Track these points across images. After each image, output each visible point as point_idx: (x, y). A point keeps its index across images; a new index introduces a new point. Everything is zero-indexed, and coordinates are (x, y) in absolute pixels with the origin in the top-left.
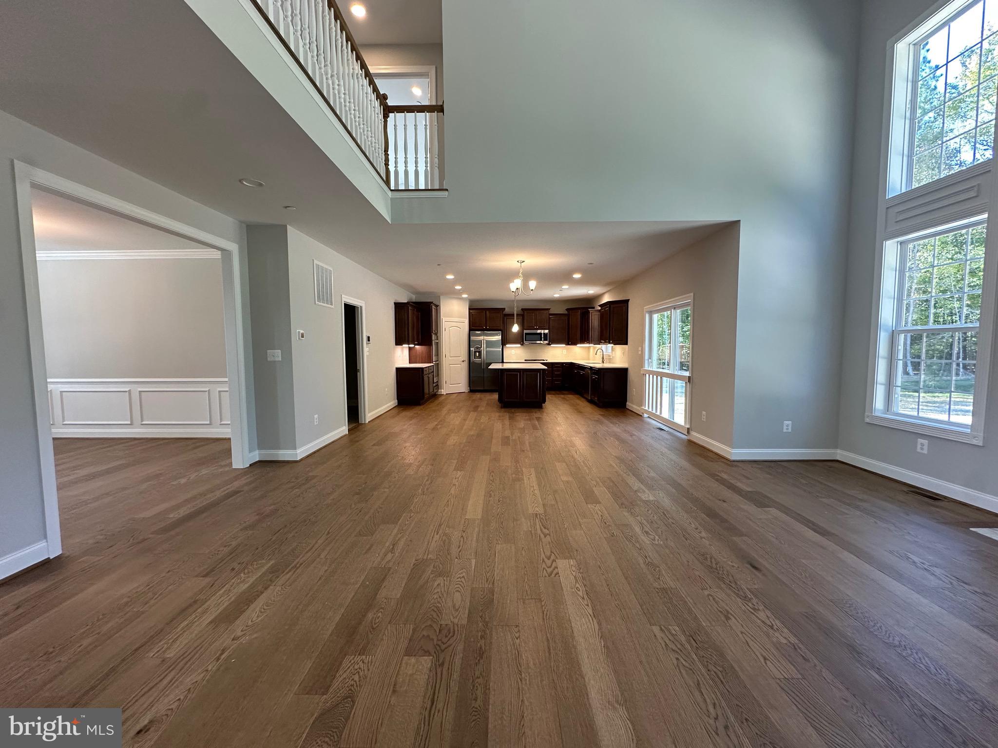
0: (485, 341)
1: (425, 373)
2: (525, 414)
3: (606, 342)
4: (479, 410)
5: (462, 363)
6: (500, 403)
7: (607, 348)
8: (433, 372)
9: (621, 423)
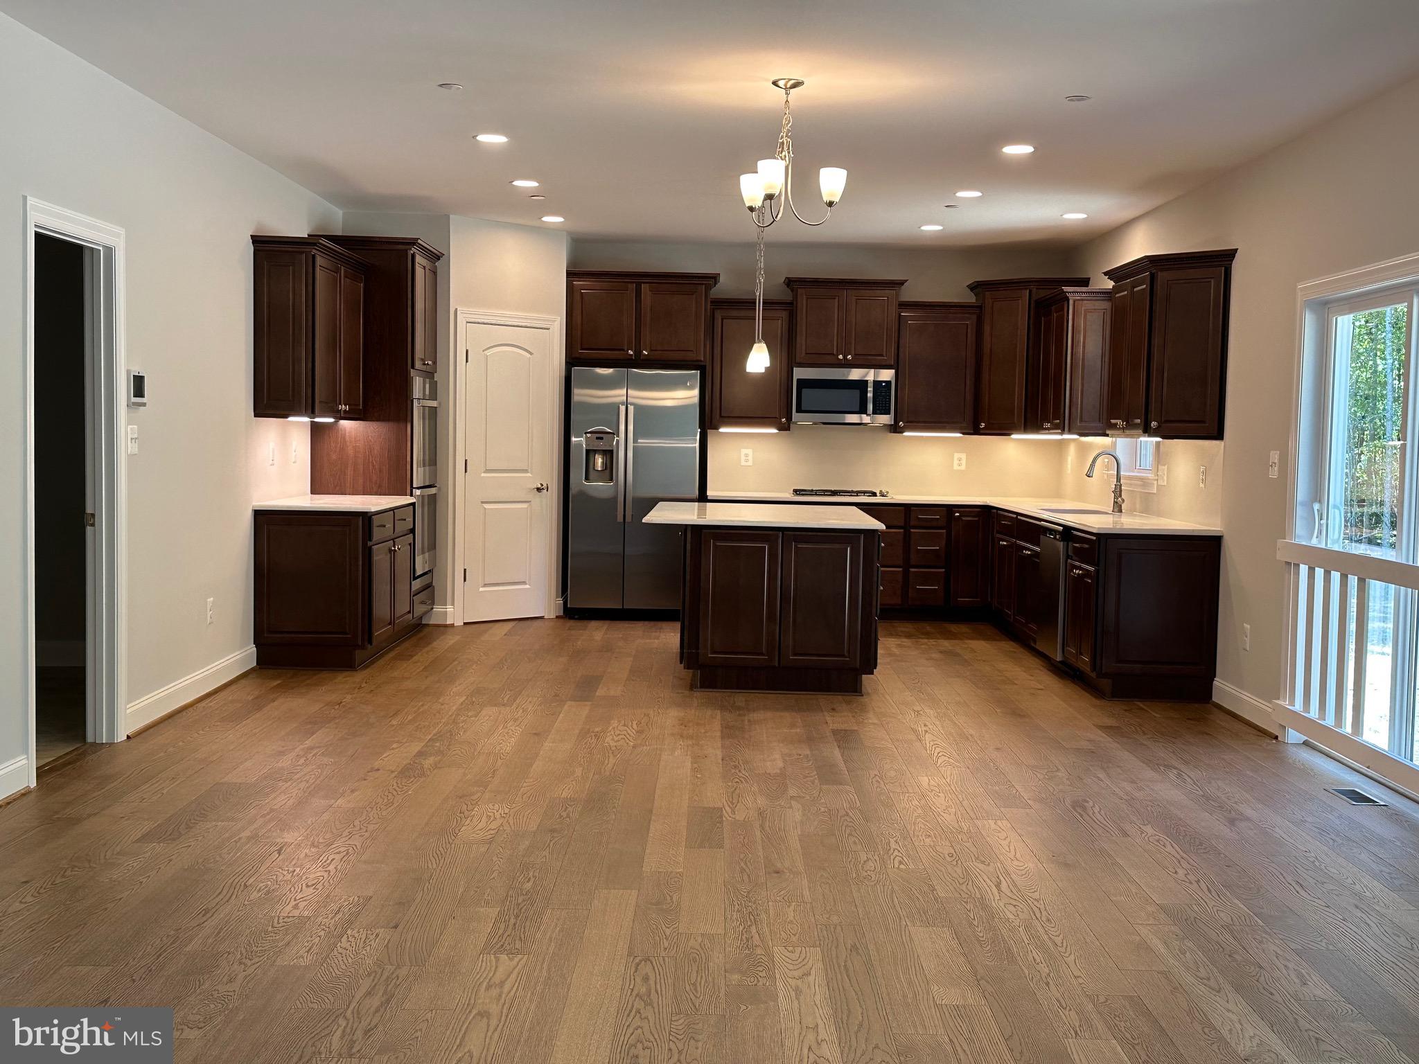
0: (631, 408)
1: (377, 534)
2: (787, 716)
3: (1130, 426)
4: (600, 692)
5: (537, 499)
6: (688, 667)
7: (1134, 453)
8: (413, 531)
9: (1186, 763)
